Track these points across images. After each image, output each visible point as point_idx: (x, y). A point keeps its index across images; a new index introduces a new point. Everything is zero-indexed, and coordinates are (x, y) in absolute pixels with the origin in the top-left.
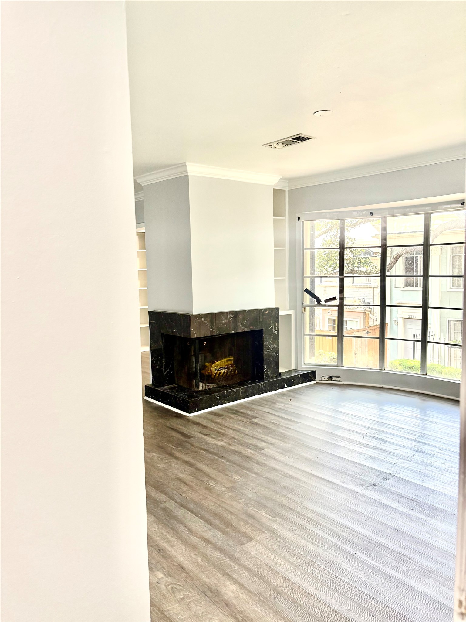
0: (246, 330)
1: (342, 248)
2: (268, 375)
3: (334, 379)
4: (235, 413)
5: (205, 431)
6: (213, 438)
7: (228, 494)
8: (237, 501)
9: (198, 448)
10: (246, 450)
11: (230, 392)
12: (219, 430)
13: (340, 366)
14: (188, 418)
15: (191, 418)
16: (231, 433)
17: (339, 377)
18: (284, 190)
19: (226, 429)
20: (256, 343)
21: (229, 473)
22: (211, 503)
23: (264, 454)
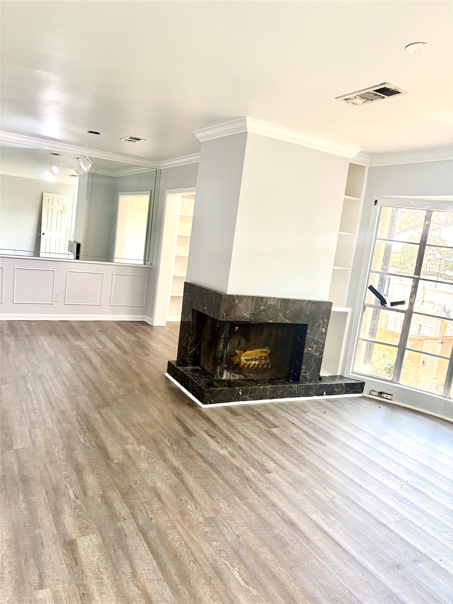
0: (287, 321)
1: (423, 244)
2: (305, 378)
3: (385, 396)
4: (254, 415)
5: (212, 430)
6: (218, 442)
7: (204, 528)
8: (210, 542)
9: (194, 451)
10: (250, 468)
11: (255, 389)
12: (229, 434)
13: (395, 382)
14: (200, 409)
15: (204, 410)
16: (240, 440)
17: (391, 395)
18: (365, 167)
19: (236, 434)
20: (298, 338)
21: (216, 496)
22: (177, 537)
23: (268, 479)
